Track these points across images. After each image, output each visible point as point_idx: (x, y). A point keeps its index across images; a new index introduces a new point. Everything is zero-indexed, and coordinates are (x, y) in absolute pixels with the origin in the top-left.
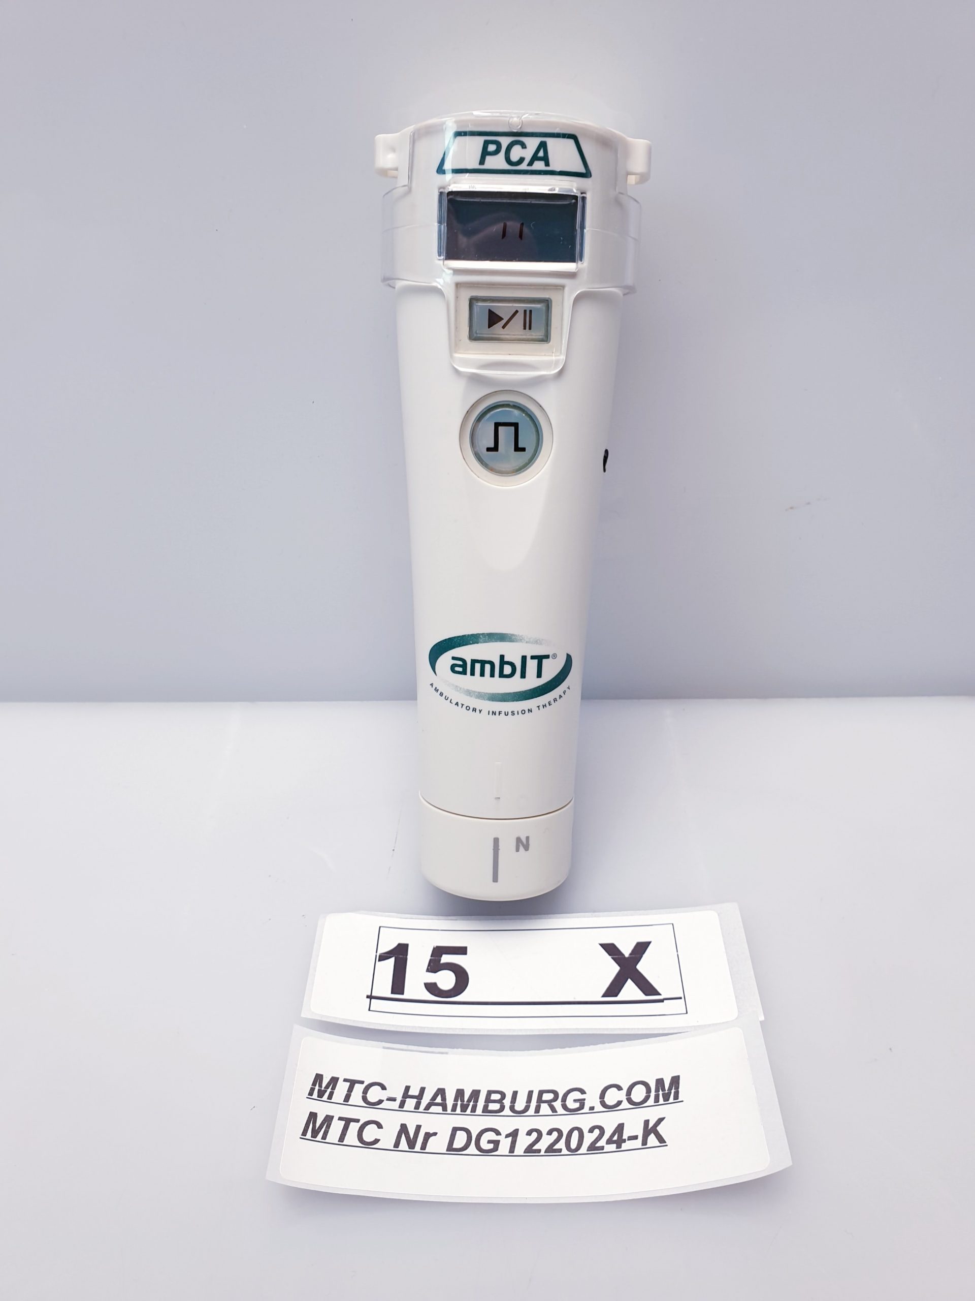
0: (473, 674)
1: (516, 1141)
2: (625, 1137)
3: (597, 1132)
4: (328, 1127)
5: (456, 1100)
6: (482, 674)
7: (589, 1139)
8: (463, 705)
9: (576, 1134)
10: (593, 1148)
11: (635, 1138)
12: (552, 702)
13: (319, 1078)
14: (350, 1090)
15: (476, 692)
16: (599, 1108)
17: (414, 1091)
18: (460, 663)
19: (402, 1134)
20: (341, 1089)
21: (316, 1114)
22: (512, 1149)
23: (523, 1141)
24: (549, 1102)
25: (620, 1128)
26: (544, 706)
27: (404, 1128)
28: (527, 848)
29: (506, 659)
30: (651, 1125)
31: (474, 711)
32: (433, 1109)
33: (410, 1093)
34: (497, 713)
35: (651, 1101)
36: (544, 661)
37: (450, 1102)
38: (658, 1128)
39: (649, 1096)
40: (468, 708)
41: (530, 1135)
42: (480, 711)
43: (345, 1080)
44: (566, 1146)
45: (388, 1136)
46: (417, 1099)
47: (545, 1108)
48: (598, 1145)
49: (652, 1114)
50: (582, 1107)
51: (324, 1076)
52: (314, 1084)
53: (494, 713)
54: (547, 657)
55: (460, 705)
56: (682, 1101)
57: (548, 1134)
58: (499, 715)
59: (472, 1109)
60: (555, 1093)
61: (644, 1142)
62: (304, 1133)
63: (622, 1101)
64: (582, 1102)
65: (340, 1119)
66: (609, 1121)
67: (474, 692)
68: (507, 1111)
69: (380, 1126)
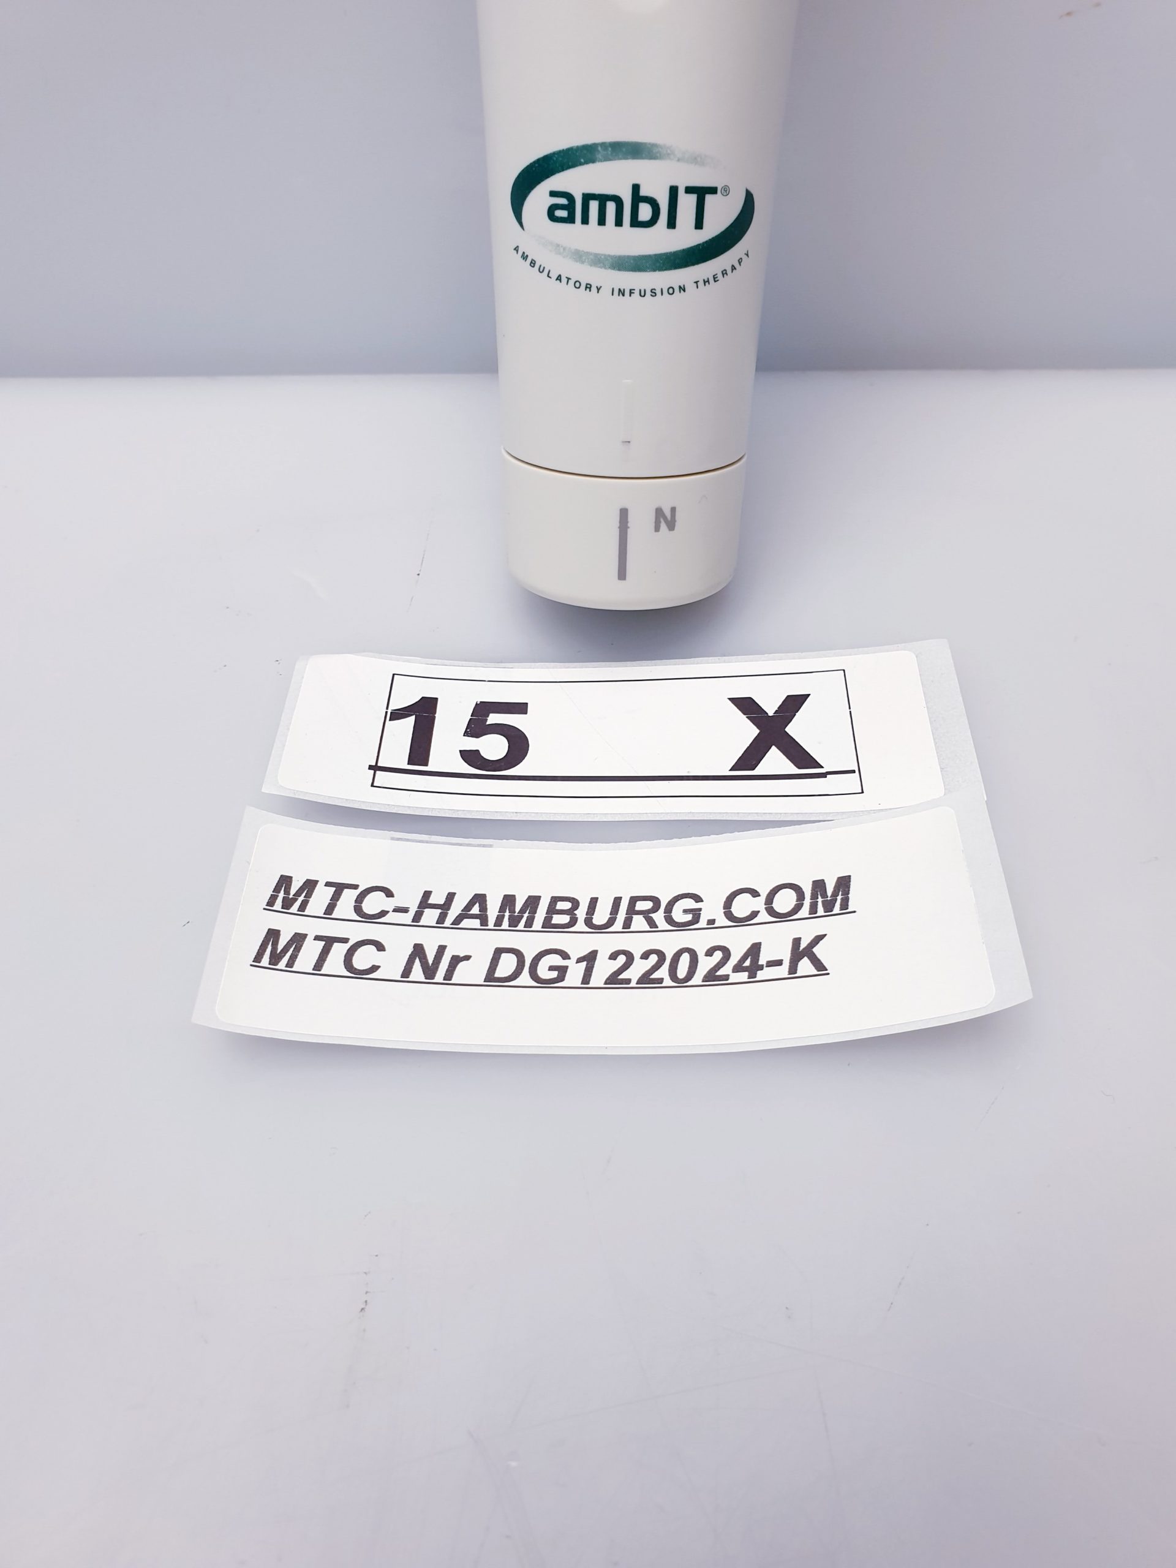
0: (585, 221)
1: (592, 967)
2: (762, 961)
3: (718, 955)
4: (298, 949)
5: (502, 909)
6: (602, 221)
7: (706, 964)
8: (568, 279)
9: (685, 959)
10: (712, 977)
11: (779, 963)
12: (720, 276)
13: (285, 881)
14: (336, 897)
15: (591, 254)
16: (722, 920)
17: (438, 898)
18: (563, 201)
19: (415, 959)
20: (321, 897)
21: (279, 931)
22: (586, 979)
23: (604, 968)
24: (646, 914)
25: (755, 950)
26: (707, 282)
27: (418, 951)
28: (671, 526)
29: (643, 192)
30: (803, 945)
31: (588, 289)
32: (466, 923)
33: (431, 901)
34: (627, 293)
35: (805, 911)
36: (709, 198)
37: (492, 913)
38: (816, 950)
39: (802, 905)
40: (577, 285)
41: (615, 959)
42: (598, 289)
43: (328, 884)
44: (670, 975)
45: (392, 962)
46: (442, 910)
47: (639, 922)
48: (720, 973)
49: (806, 930)
50: (696, 919)
51: (293, 879)
52: (277, 889)
53: (622, 292)
54: (713, 191)
55: (564, 280)
56: (855, 912)
57: (642, 958)
58: (630, 295)
59: (526, 922)
60: (656, 901)
61: (793, 969)
62: (258, 958)
63: (759, 912)
64: (696, 914)
65: (318, 938)
66: (738, 941)
67: (588, 253)
68: (581, 925)
69: (380, 947)
